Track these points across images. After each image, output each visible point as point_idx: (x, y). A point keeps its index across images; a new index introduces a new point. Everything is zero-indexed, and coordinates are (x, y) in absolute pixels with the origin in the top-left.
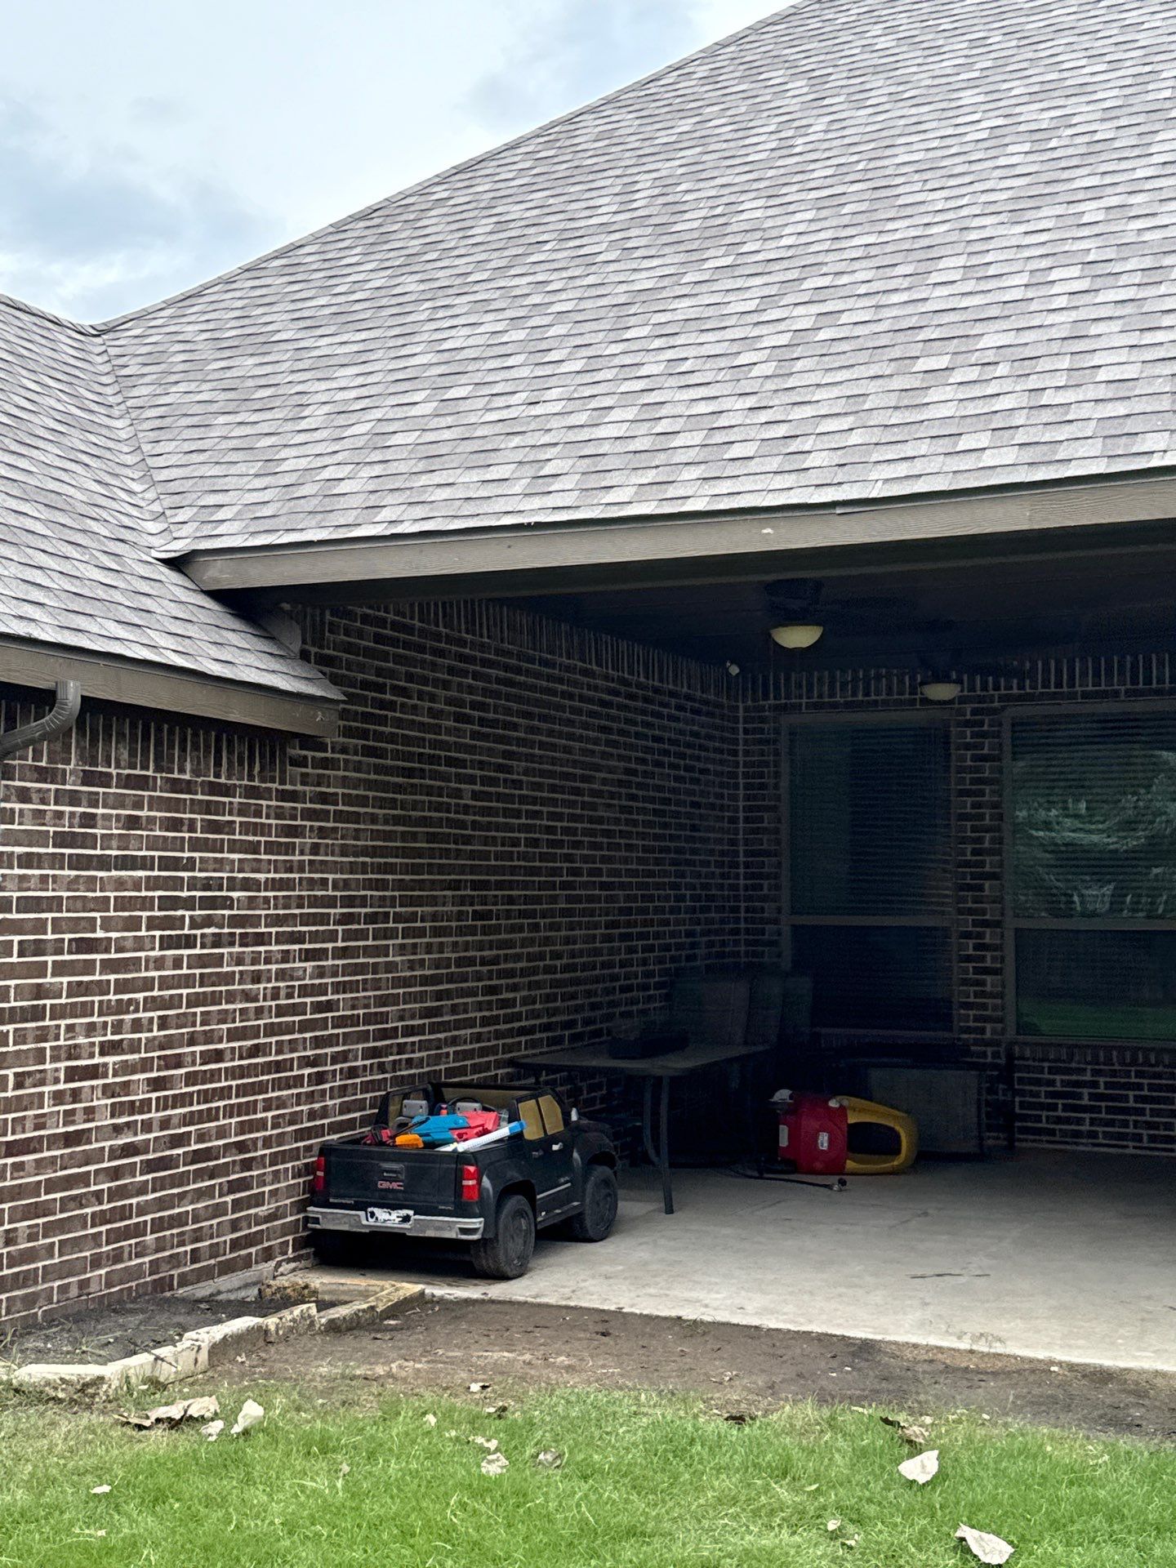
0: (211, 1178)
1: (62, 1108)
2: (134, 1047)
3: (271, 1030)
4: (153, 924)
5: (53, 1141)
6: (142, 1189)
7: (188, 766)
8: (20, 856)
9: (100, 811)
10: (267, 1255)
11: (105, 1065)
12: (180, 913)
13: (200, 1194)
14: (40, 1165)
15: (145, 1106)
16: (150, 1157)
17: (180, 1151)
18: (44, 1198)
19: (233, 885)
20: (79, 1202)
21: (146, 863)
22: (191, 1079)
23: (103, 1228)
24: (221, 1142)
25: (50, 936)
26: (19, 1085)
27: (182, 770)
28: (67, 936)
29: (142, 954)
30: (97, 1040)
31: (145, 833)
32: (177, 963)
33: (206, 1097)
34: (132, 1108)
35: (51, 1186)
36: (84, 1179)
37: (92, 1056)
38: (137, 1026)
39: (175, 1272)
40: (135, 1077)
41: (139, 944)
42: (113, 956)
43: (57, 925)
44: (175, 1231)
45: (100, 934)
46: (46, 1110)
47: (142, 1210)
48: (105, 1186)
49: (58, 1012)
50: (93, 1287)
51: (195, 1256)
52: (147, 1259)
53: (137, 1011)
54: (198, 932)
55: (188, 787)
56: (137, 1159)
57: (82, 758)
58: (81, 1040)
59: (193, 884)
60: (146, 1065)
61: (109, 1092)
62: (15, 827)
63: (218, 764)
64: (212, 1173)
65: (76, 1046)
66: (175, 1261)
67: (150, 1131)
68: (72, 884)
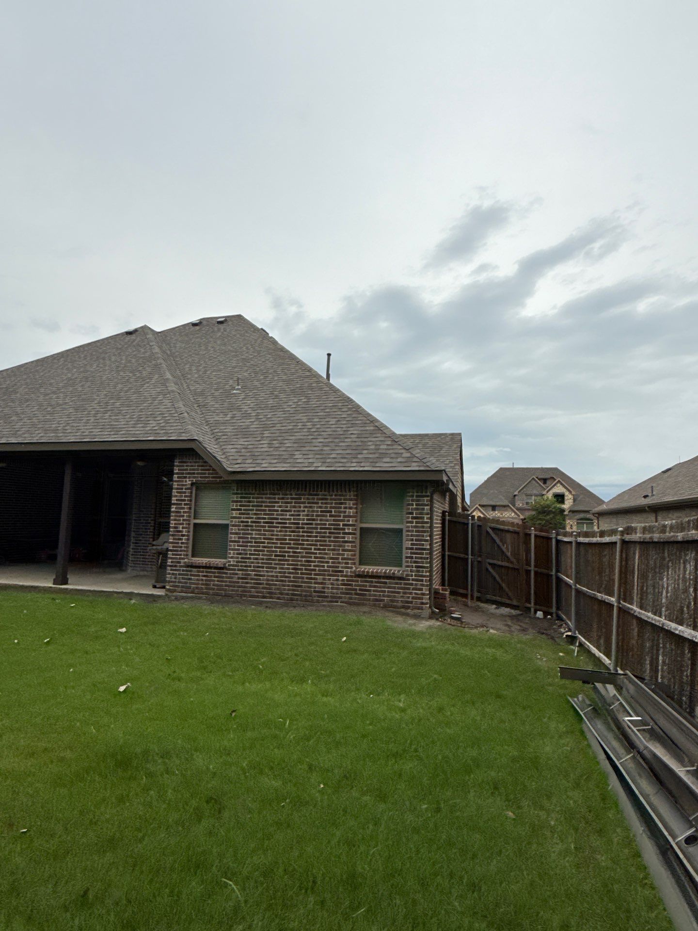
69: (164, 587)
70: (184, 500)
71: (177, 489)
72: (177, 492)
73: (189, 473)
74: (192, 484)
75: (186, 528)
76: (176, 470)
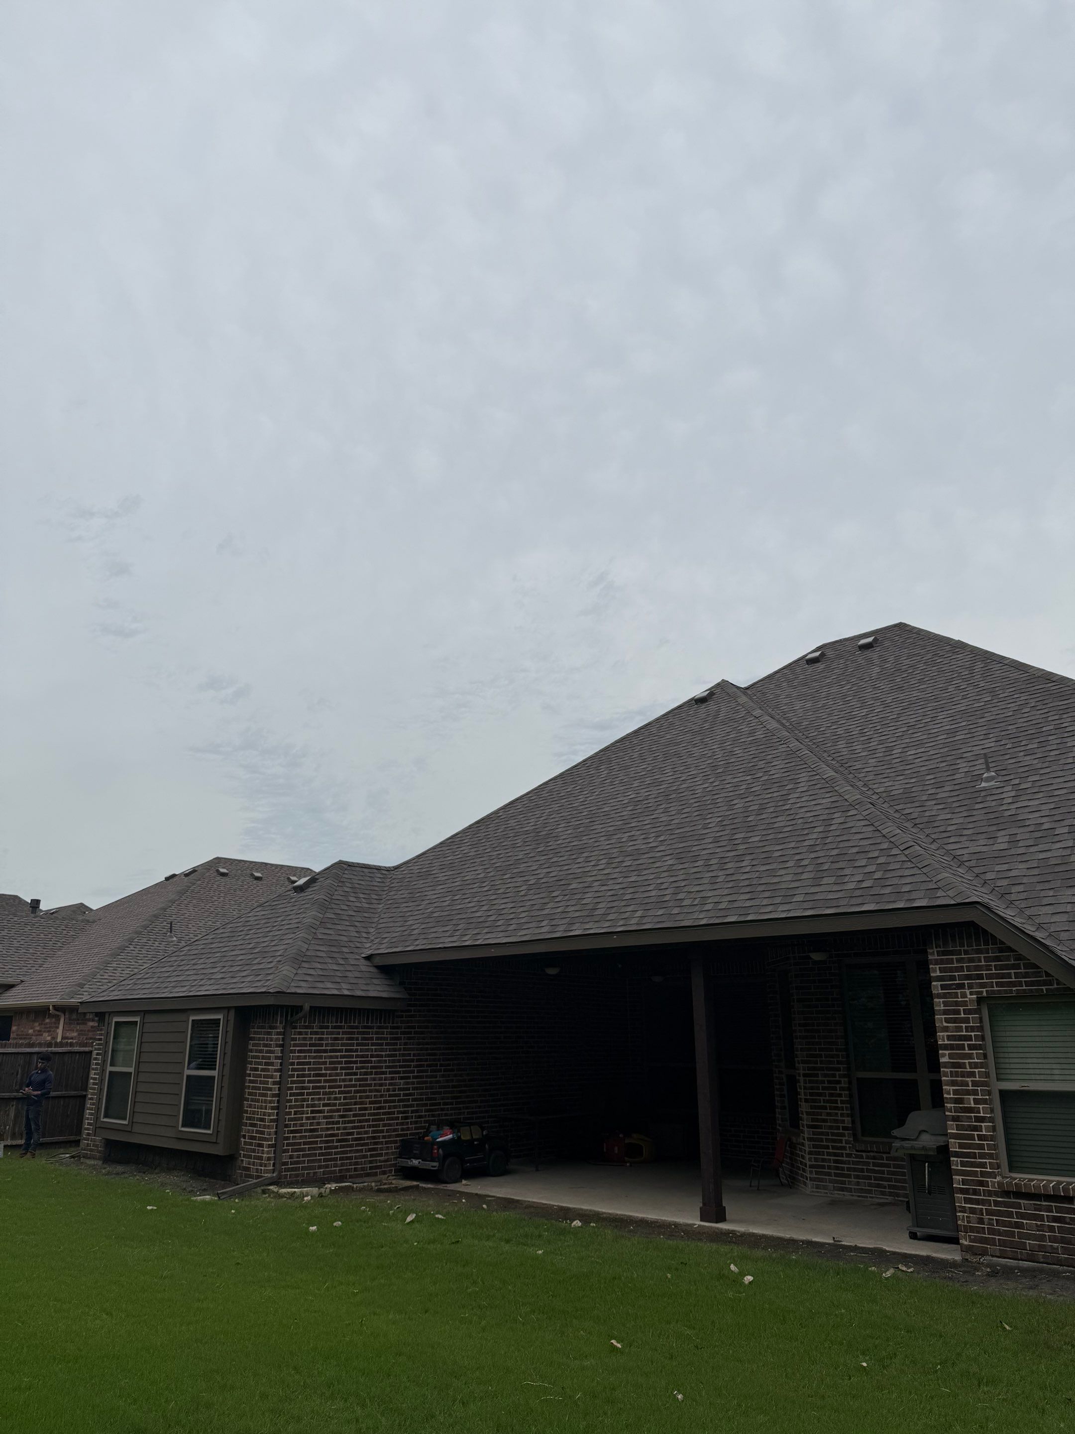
0: (362, 1146)
1: (309, 1122)
2: (335, 1105)
3: (386, 1102)
4: (342, 1068)
5: (306, 1131)
6: (336, 1147)
7: (357, 1022)
8: (298, 1050)
9: (325, 1036)
10: (384, 1173)
11: (325, 1110)
12: (352, 1065)
13: (357, 1151)
14: (301, 1137)
15: (338, 1123)
16: (339, 1138)
17: (350, 1137)
18: (302, 1146)
19: (372, 1056)
20: (314, 1149)
21: (340, 1051)
22: (354, 1115)
23: (322, 1158)
24: (366, 1136)
25: (307, 1072)
26: (295, 1114)
27: (354, 1022)
28: (312, 1072)
29: (338, 1078)
30: (322, 1102)
31: (340, 1042)
32: (351, 1080)
33: (360, 1121)
34: (333, 1123)
35: (305, 1143)
36: (316, 1142)
37: (320, 1107)
38: (336, 1099)
39: (348, 1174)
40: (335, 1114)
41: (337, 1075)
42: (328, 1078)
43: (309, 1069)
44: (348, 1161)
45: (324, 1072)
46: (304, 1122)
47: (336, 1153)
48: (323, 1145)
49: (308, 1094)
50: (318, 1174)
51: (356, 1170)
52: (338, 1168)
53: (336, 1094)
54: (359, 1071)
55: (357, 1027)
56: (335, 1138)
57: (319, 1022)
58: (316, 1102)
59: (357, 1056)
60: (338, 1110)
61: (325, 1117)
62: (297, 1042)
63: (368, 1019)
64: (362, 1145)
65: (314, 1104)
66: (348, 1170)
67: (339, 1130)
68: (315, 1057)
69: (954, 1241)
70: (969, 1038)
71: (945, 1012)
72: (947, 1021)
73: (968, 977)
74: (980, 1000)
75: (984, 1102)
76: (935, 971)
